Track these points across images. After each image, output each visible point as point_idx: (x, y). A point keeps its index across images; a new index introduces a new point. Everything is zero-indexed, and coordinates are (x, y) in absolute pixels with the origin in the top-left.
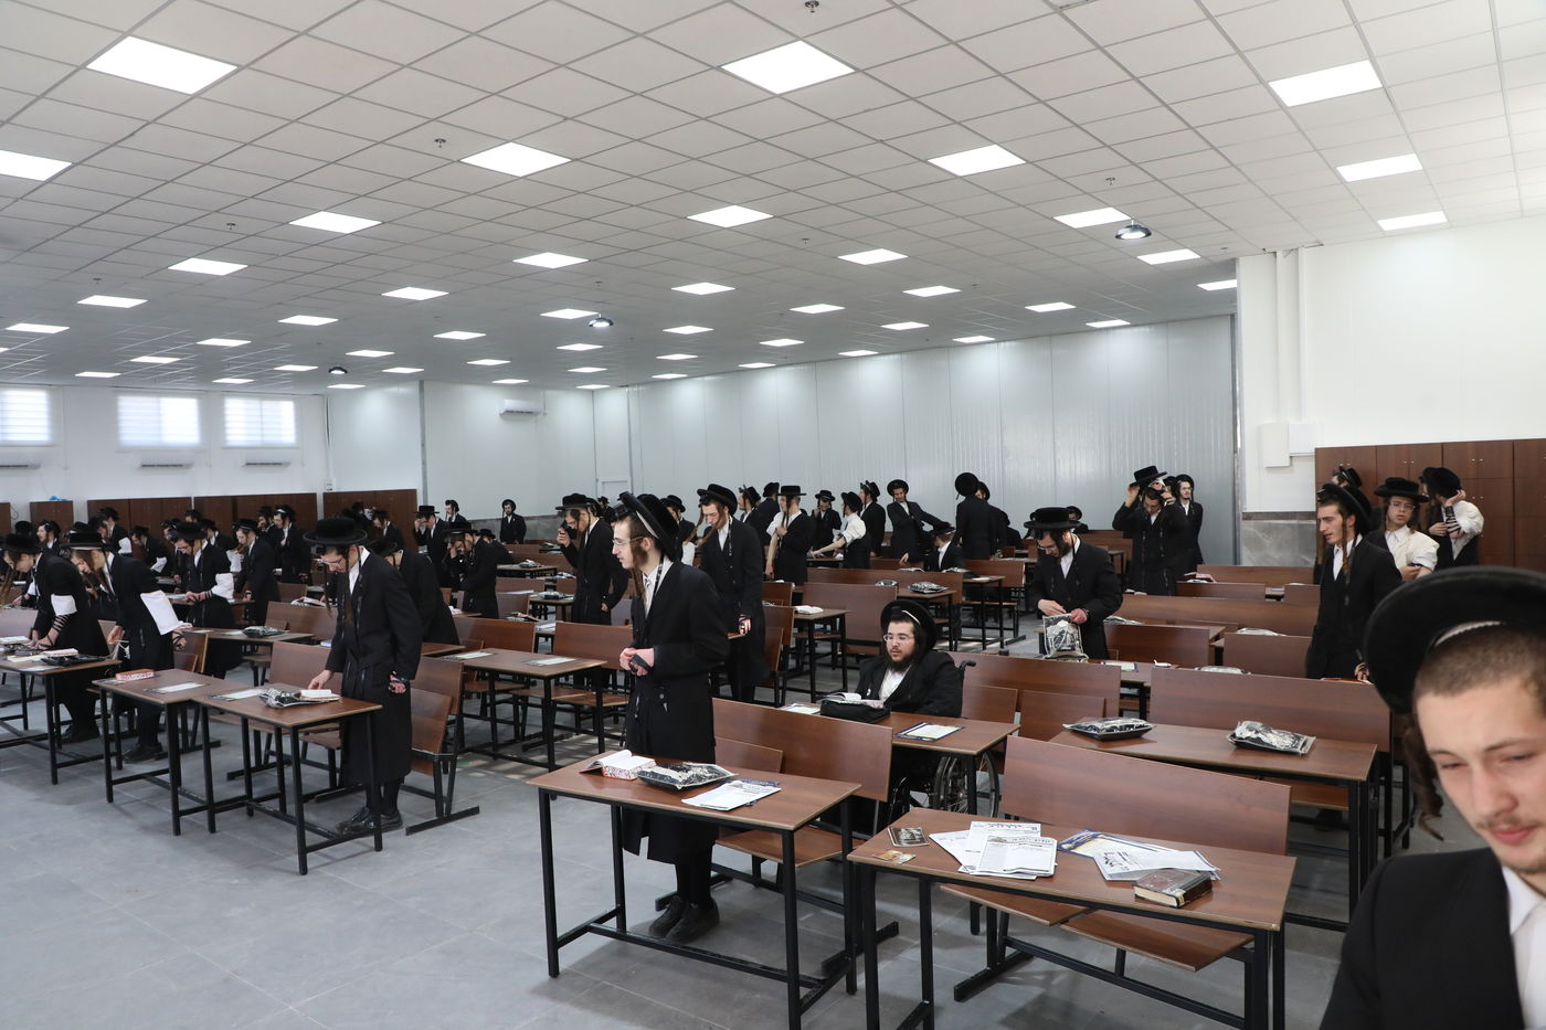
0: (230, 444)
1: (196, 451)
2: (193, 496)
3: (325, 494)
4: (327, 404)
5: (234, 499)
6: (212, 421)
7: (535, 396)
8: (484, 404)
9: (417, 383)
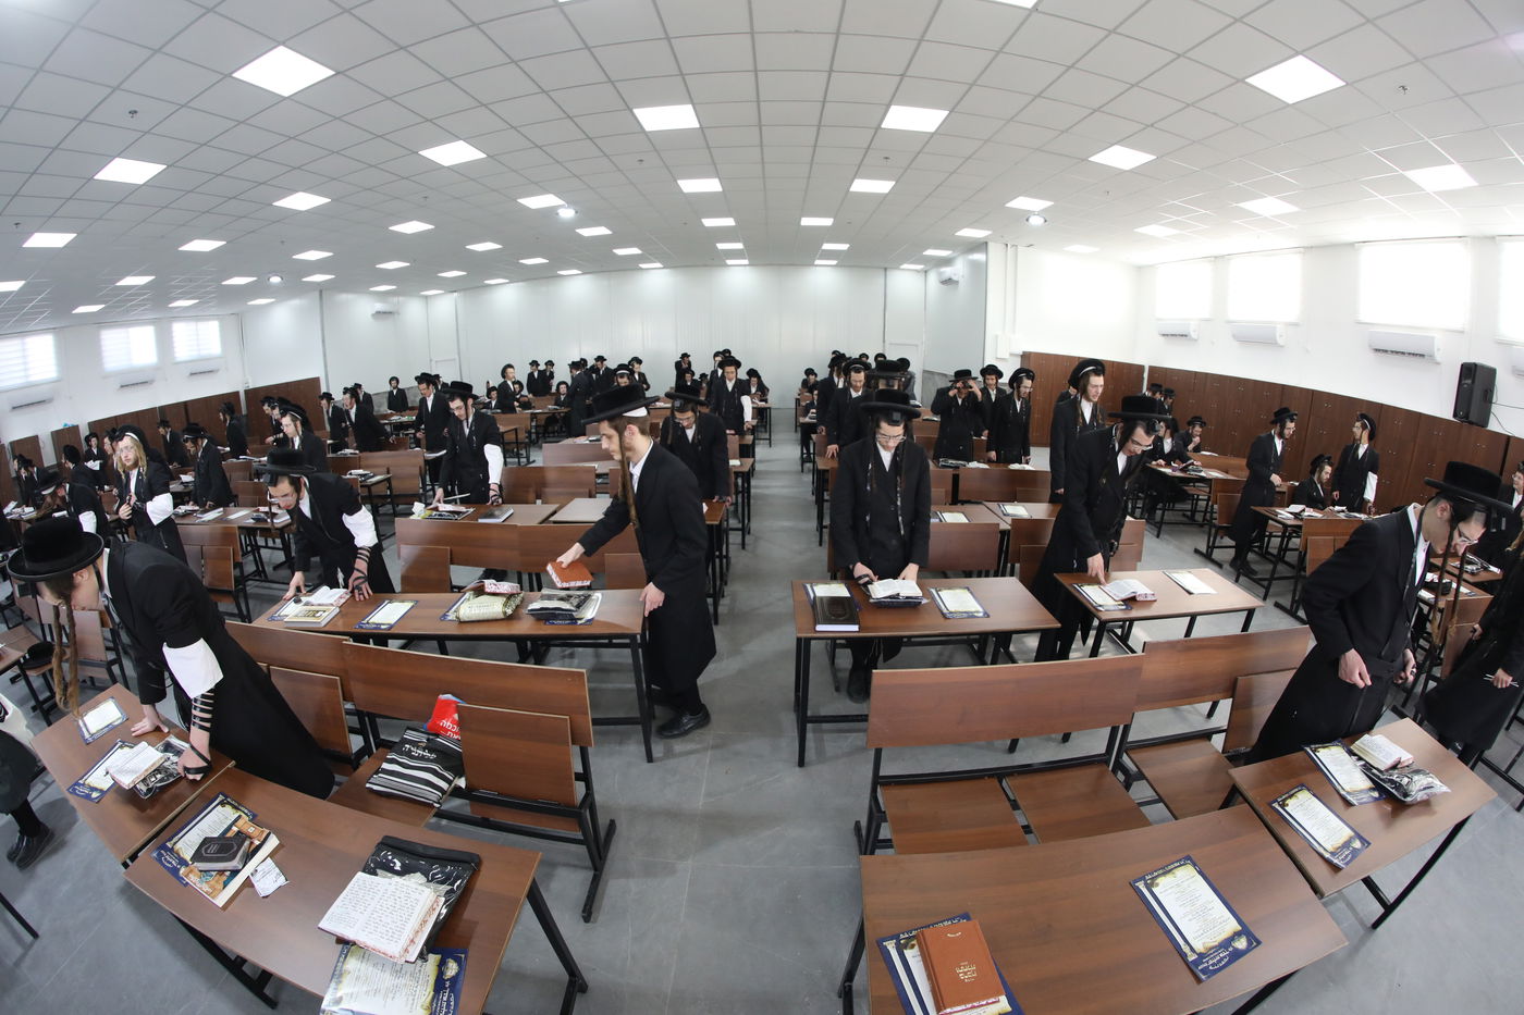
0: (178, 360)
1: (156, 368)
2: (157, 406)
3: (246, 391)
4: (240, 319)
5: (185, 404)
6: (165, 342)
7: (395, 299)
8: (361, 308)
9: (317, 293)
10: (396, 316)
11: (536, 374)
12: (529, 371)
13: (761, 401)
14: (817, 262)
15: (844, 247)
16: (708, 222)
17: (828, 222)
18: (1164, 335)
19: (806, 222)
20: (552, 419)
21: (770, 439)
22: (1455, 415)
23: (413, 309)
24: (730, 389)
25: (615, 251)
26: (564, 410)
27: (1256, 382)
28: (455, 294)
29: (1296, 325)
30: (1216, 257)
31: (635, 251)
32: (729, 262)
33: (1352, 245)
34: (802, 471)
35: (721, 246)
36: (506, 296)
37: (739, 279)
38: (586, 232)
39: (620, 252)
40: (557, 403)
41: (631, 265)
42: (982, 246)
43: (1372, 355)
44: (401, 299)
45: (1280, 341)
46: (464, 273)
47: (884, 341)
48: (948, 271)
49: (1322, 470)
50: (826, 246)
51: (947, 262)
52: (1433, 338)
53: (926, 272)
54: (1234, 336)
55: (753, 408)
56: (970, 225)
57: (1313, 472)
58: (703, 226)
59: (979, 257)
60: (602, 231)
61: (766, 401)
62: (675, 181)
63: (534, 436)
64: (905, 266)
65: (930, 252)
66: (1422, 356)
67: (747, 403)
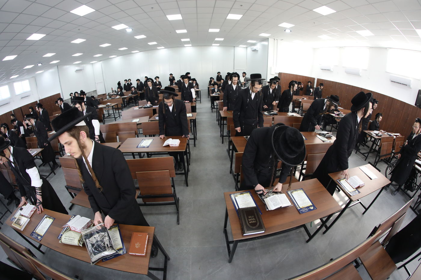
0: (17, 94)
1: (10, 98)
2: (12, 110)
3: (39, 100)
4: (35, 78)
5: (21, 108)
6: (12, 90)
7: (82, 66)
8: (71, 70)
9: (56, 67)
10: (83, 71)
11: (126, 84)
12: (124, 83)
13: (197, 88)
14: (213, 45)
15: (222, 39)
16: (178, 32)
17: (218, 30)
18: (322, 69)
19: (211, 30)
20: (131, 98)
21: (200, 101)
22: (415, 105)
23: (88, 68)
24: (187, 87)
25: (148, 43)
26: (134, 95)
27: (353, 86)
28: (101, 62)
29: (366, 70)
30: (340, 47)
31: (155, 43)
32: (185, 45)
33: (386, 48)
34: (212, 112)
35: (183, 40)
36: (117, 61)
37: (189, 51)
38: (138, 37)
39: (150, 44)
40: (132, 93)
41: (154, 48)
42: (266, 39)
43: (390, 82)
44: (84, 65)
45: (361, 75)
46: (102, 55)
47: (234, 69)
48: (255, 47)
49: (379, 117)
50: (217, 39)
51: (254, 44)
52: (411, 80)
53: (247, 48)
54: (345, 72)
55: (195, 91)
56: (265, 32)
57: (376, 118)
58: (176, 33)
59: (265, 43)
60: (143, 36)
61: (198, 88)
62: (166, 16)
63: (126, 104)
64: (240, 46)
65: (249, 41)
66: (407, 85)
67: (193, 91)
